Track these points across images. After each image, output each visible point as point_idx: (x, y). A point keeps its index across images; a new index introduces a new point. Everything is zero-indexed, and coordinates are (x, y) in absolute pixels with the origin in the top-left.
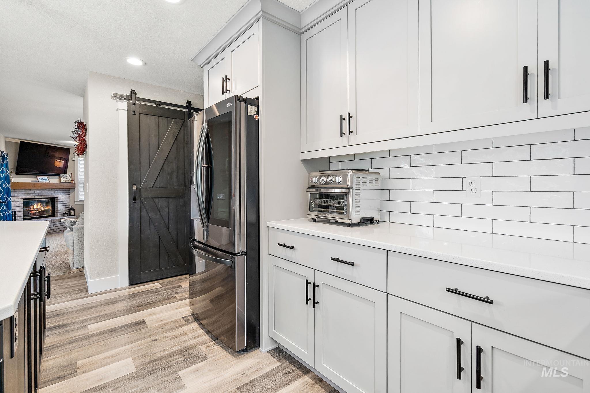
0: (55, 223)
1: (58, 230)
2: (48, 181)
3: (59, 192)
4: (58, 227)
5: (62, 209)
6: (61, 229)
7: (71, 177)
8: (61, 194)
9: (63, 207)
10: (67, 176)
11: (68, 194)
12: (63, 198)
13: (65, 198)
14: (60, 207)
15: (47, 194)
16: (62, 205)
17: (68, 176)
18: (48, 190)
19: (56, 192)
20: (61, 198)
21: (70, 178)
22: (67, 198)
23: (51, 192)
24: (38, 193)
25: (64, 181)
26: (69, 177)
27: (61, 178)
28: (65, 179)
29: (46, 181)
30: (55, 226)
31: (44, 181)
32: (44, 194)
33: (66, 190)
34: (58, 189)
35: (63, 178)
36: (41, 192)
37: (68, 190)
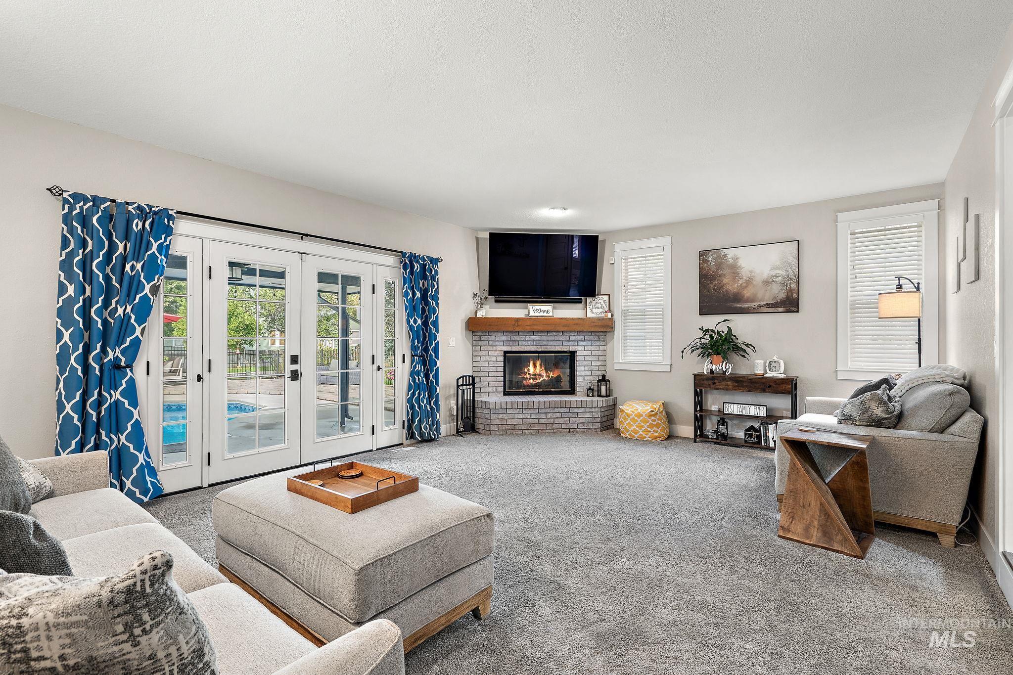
0: (549, 410)
1: (555, 426)
2: (551, 314)
3: (579, 338)
4: (557, 420)
5: (586, 378)
6: (564, 426)
7: (608, 304)
8: (585, 343)
9: (588, 373)
10: (599, 301)
11: (602, 344)
12: (589, 353)
13: (594, 353)
14: (583, 374)
15: (551, 342)
16: (586, 368)
17: (602, 303)
18: (555, 334)
19: (573, 338)
20: (585, 353)
21: (605, 307)
22: (600, 353)
23: (561, 338)
24: (534, 341)
25: (593, 313)
26: (604, 305)
27: (588, 307)
28: (594, 309)
29: (545, 314)
30: (549, 416)
31: (542, 314)
32: (545, 343)
33: (597, 334)
34: (578, 332)
35: (591, 306)
36: (539, 338)
37: (602, 334)
